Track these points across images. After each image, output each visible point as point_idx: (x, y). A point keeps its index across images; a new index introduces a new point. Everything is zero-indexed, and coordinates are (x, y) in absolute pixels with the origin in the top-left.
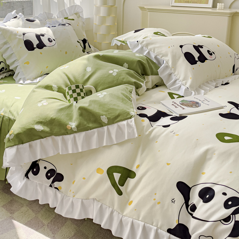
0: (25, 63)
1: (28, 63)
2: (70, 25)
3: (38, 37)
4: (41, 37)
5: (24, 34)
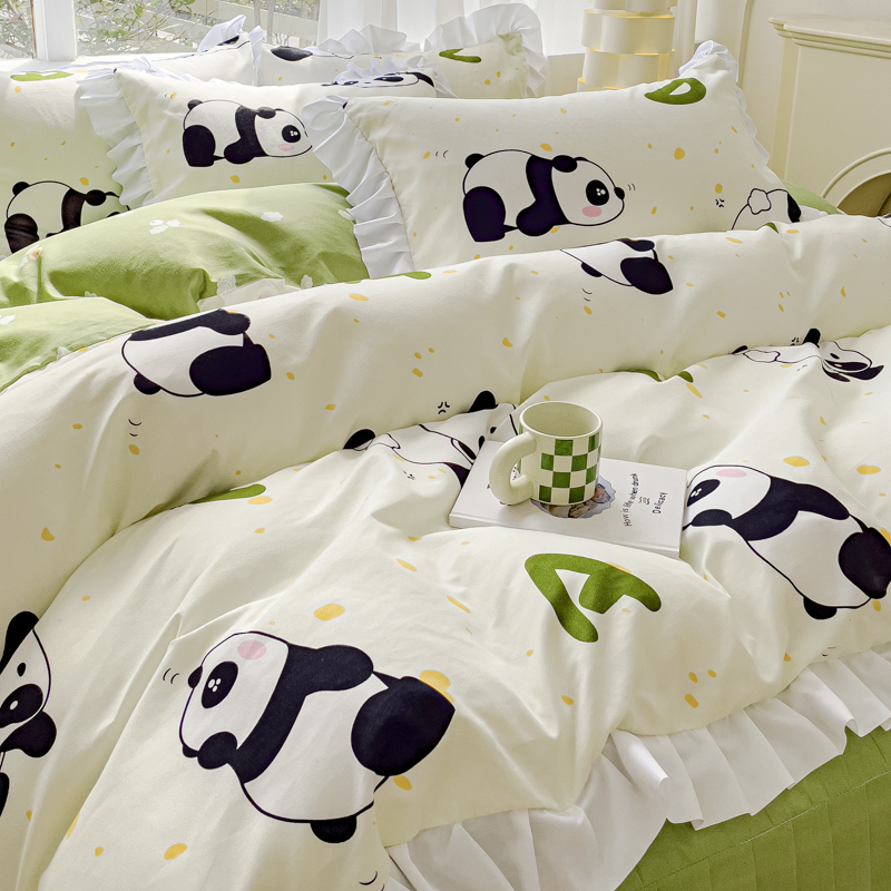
2: (429, 81)
3: (245, 119)
4: (258, 119)
5: (191, 106)
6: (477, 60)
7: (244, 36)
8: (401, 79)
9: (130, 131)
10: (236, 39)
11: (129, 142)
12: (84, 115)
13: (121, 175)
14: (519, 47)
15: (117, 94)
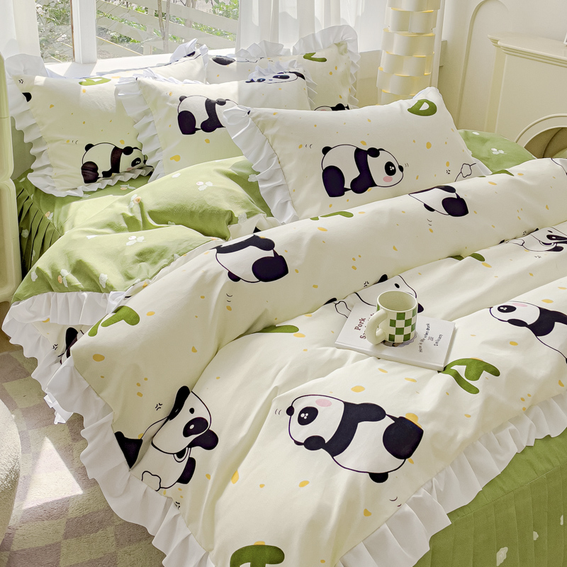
0: (171, 159)
1: (177, 158)
2: (302, 76)
3: (210, 106)
4: (217, 106)
5: (181, 99)
6: (324, 60)
7: (198, 51)
8: (287, 77)
9: (146, 113)
10: (193, 53)
11: (146, 120)
12: (120, 104)
13: (142, 138)
14: (346, 50)
15: (139, 93)
